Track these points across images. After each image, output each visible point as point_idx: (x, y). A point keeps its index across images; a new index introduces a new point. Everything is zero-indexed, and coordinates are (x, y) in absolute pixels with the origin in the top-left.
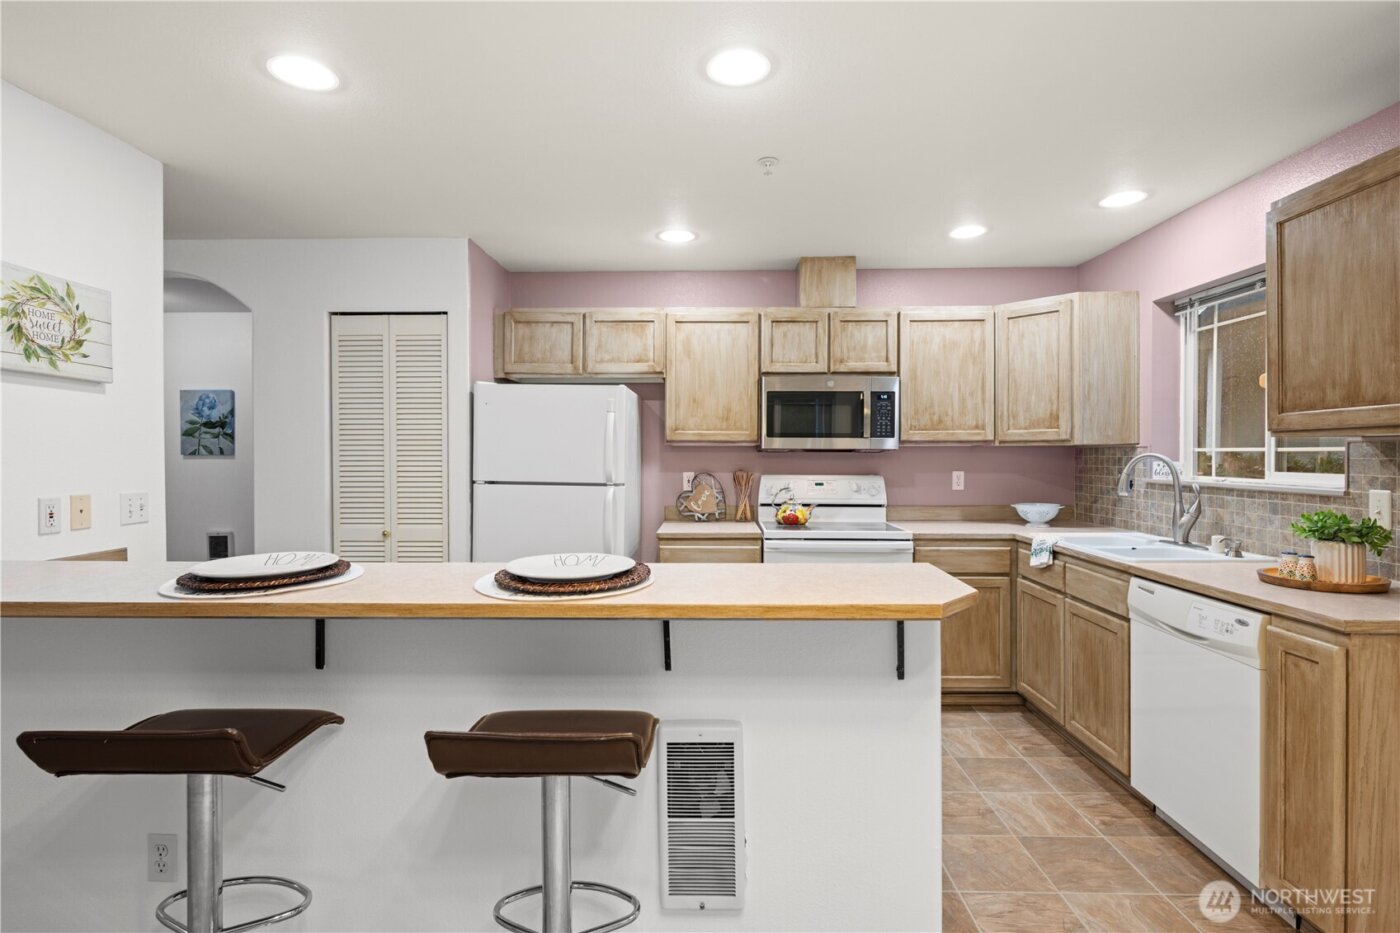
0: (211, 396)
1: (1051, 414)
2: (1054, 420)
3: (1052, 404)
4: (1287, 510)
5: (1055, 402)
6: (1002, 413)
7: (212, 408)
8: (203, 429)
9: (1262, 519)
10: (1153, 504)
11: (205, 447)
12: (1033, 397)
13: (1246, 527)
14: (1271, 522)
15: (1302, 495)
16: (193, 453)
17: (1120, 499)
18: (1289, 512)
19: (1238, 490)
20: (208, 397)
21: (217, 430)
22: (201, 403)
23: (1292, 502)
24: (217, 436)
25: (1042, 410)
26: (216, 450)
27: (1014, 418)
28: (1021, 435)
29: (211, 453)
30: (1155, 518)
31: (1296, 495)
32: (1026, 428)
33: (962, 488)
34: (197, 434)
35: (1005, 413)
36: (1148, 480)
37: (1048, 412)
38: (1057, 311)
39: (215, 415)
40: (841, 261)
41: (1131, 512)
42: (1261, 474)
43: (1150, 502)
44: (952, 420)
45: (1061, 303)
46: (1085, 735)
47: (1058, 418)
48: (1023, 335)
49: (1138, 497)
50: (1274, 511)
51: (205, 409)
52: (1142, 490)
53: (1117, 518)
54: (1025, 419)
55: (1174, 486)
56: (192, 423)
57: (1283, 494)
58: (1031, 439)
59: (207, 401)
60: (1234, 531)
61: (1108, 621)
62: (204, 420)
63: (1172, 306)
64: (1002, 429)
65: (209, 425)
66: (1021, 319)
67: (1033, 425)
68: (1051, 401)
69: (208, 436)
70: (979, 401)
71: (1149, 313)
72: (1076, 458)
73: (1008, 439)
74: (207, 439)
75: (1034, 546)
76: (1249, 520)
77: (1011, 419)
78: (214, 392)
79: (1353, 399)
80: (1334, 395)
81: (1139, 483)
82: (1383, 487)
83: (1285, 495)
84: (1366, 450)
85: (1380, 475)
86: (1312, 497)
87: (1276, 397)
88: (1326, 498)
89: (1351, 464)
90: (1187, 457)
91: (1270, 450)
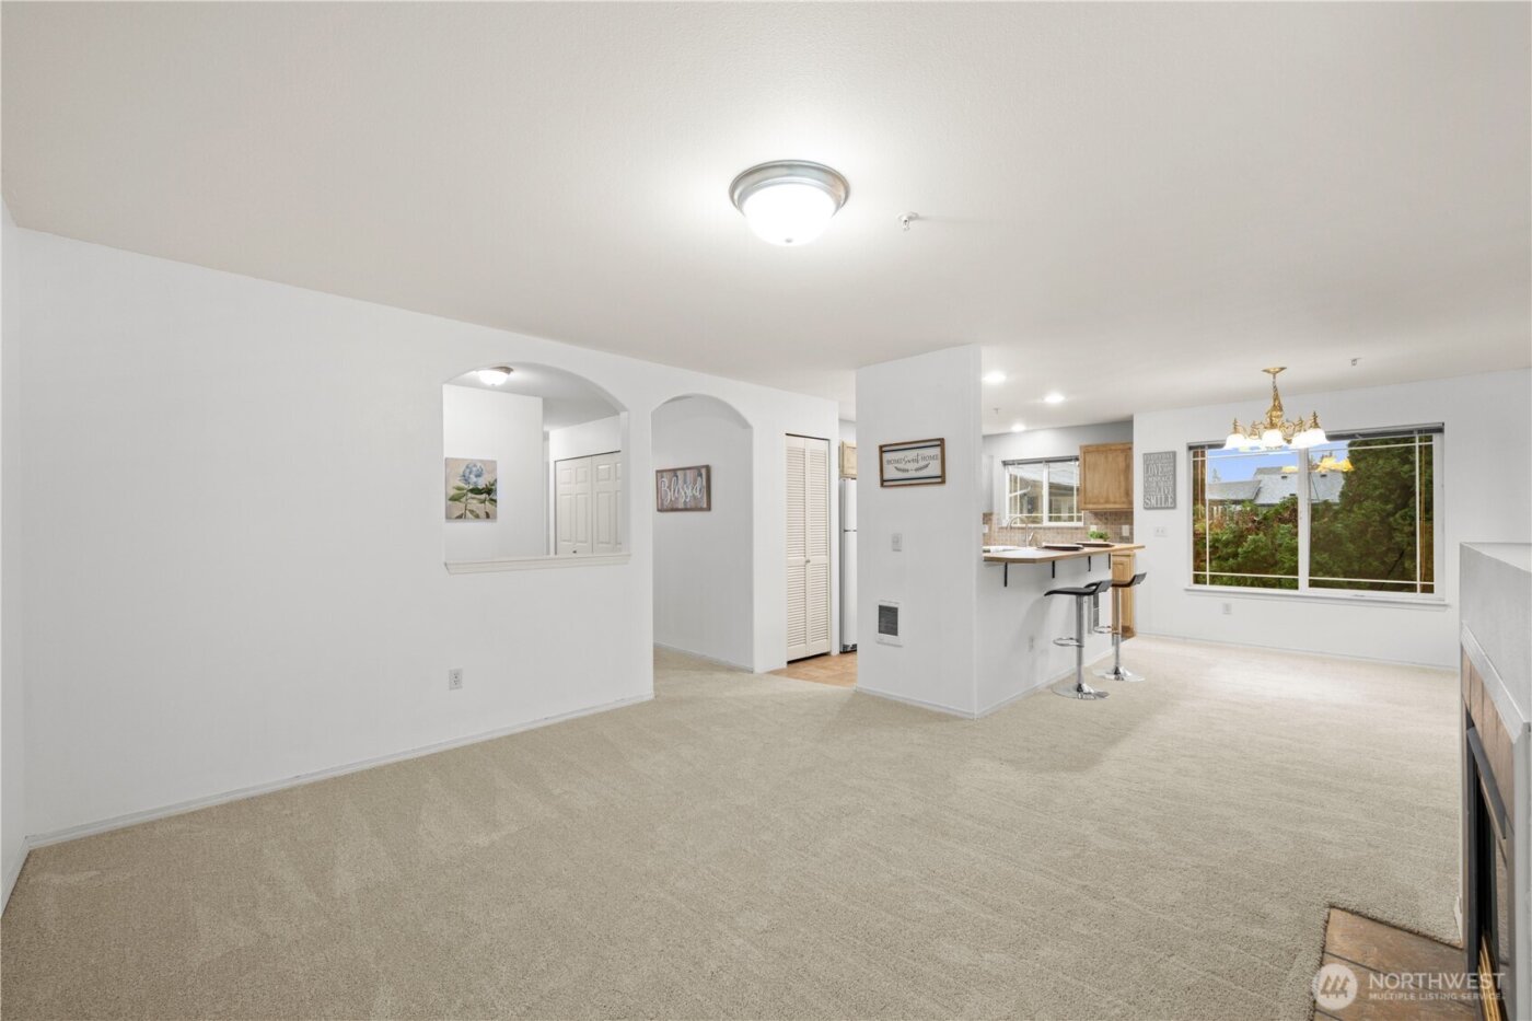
0: (479, 465)
7: (478, 476)
8: (470, 495)
11: (472, 512)
13: (1047, 539)
16: (460, 517)
20: (475, 466)
21: (483, 496)
22: (468, 470)
24: (483, 502)
26: (483, 515)
29: (477, 517)
34: (463, 499)
39: (482, 483)
41: (990, 539)
43: (1001, 534)
51: (472, 476)
56: (459, 489)
59: (474, 469)
62: (471, 487)
63: (1005, 463)
65: (476, 491)
69: (475, 501)
71: (998, 465)
74: (474, 503)
78: (481, 461)
79: (1107, 502)
80: (1102, 501)
81: (995, 527)
82: (1096, 524)
83: (1062, 529)
84: (1089, 515)
85: (1094, 521)
86: (1072, 529)
87: (1083, 500)
88: (1076, 529)
89: (1085, 519)
90: (1007, 518)
91: (1046, 515)
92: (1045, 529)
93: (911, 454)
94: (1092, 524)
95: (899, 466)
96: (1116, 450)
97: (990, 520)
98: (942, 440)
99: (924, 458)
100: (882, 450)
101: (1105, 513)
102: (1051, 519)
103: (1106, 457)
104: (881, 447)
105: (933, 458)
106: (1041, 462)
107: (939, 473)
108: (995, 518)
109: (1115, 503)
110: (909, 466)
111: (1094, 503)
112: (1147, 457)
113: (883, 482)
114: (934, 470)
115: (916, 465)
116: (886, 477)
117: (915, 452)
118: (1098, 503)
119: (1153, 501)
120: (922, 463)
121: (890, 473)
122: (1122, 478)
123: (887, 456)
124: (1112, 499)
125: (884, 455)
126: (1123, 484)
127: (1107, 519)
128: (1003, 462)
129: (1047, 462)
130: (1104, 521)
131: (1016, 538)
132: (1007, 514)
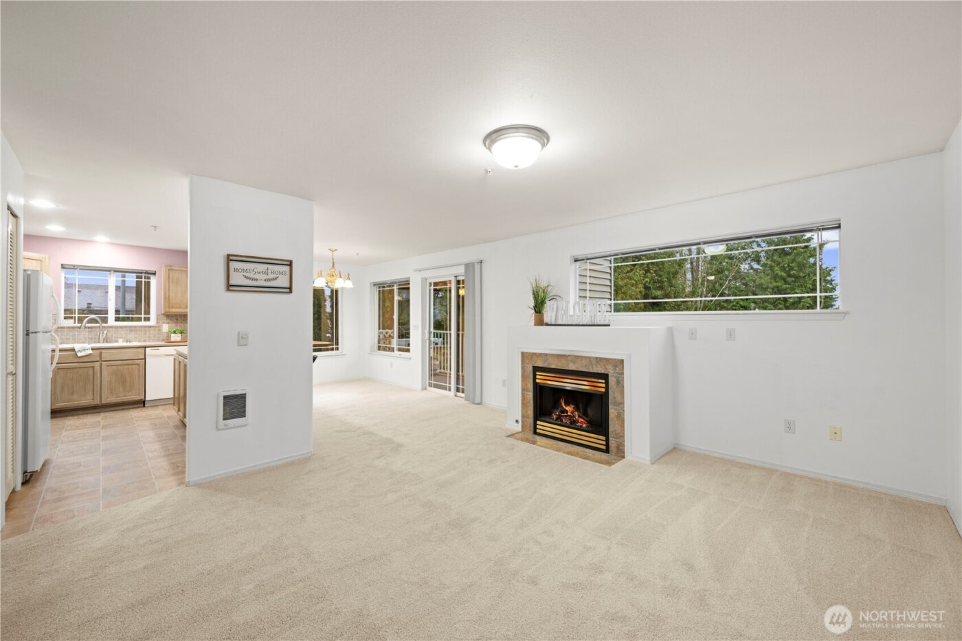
9: (126, 333)
13: (119, 336)
14: (130, 334)
15: (141, 327)
18: (137, 331)
19: (115, 327)
23: (138, 329)
31: (138, 327)
38: (41, 260)
42: (106, 322)
45: (43, 258)
46: (118, 400)
50: (131, 331)
55: (100, 327)
60: (113, 338)
61: (132, 362)
75: (76, 350)
76: (120, 334)
82: (167, 323)
83: (135, 327)
84: (161, 316)
85: (166, 321)
86: (145, 327)
87: (167, 305)
88: (150, 327)
89: (157, 319)
90: (63, 318)
91: (111, 315)
92: (111, 327)
93: (263, 267)
94: (164, 323)
95: (247, 275)
98: (291, 262)
99: (273, 272)
100: (229, 259)
101: (176, 315)
102: (117, 319)
104: (228, 256)
105: (282, 273)
106: (110, 271)
107: (288, 285)
110: (257, 276)
111: (177, 308)
113: (229, 287)
114: (283, 281)
115: (266, 277)
116: (232, 282)
117: (266, 266)
120: (271, 276)
121: (236, 279)
123: (233, 265)
125: (231, 264)
127: (177, 319)
128: (62, 265)
129: (115, 271)
130: (175, 320)
131: (82, 337)
132: (62, 315)
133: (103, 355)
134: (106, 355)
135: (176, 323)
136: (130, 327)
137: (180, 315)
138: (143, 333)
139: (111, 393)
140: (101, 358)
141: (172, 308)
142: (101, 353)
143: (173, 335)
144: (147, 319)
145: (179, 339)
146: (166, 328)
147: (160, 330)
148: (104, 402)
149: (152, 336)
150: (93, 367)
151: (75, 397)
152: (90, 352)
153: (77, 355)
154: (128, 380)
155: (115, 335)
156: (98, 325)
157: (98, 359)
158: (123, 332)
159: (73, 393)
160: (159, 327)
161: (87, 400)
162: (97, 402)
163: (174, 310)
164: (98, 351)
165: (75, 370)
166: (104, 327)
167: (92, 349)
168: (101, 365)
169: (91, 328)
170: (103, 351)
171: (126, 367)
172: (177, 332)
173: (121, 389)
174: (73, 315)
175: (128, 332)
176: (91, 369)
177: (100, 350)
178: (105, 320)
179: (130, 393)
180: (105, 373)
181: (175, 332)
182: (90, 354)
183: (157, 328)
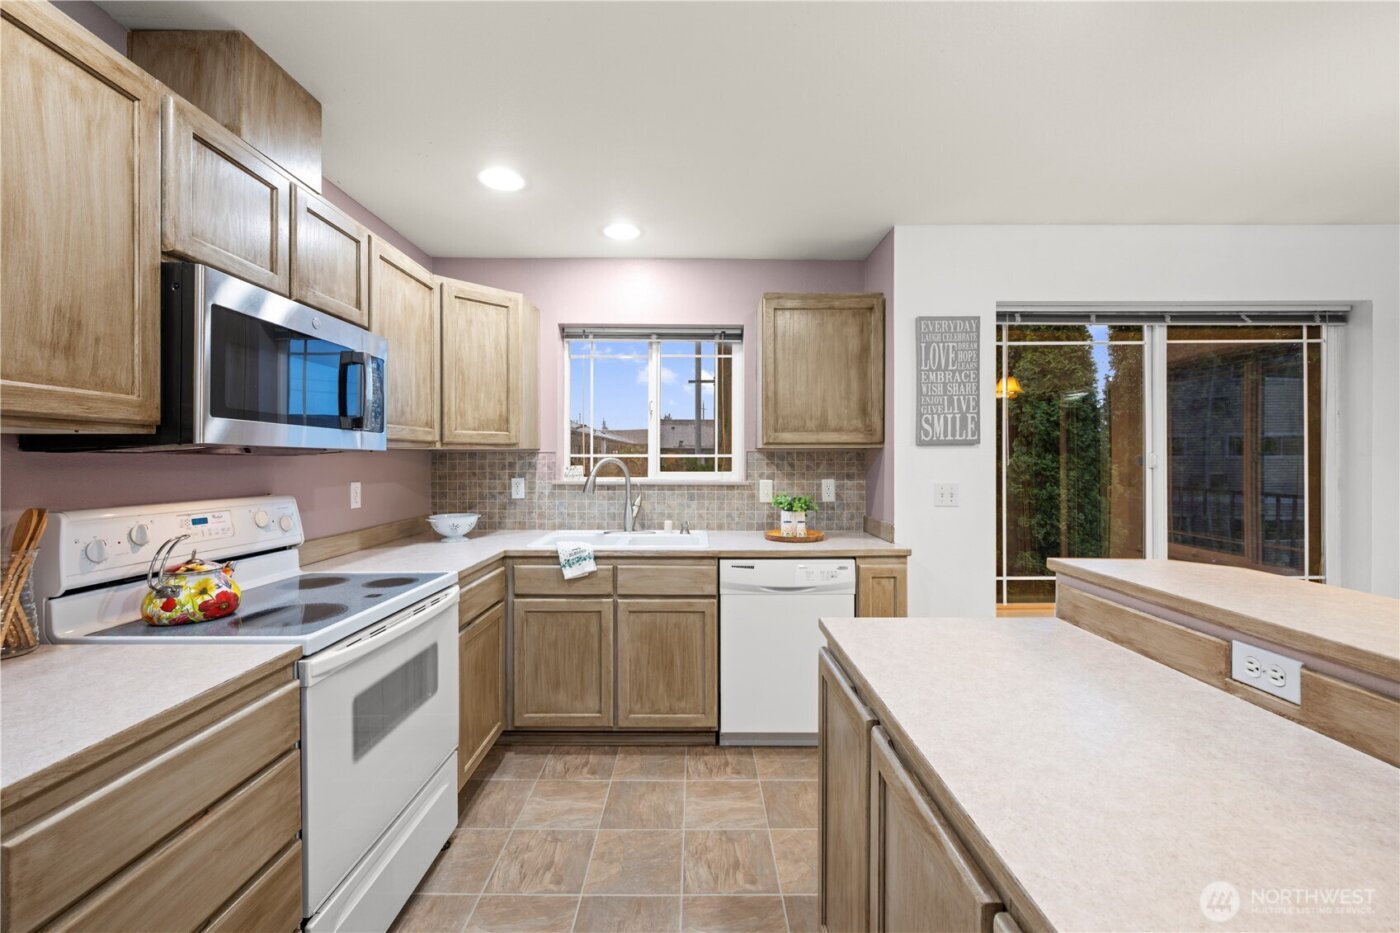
1: (500, 416)
2: (505, 422)
3: (501, 405)
4: (702, 497)
5: (505, 403)
6: (449, 409)
9: (681, 505)
10: (561, 504)
12: (482, 396)
13: (666, 512)
14: (689, 506)
15: (713, 486)
17: (513, 503)
18: (703, 497)
19: (658, 486)
23: (706, 491)
25: (492, 409)
27: (461, 416)
28: (471, 436)
30: (566, 516)
31: (708, 486)
32: (474, 429)
33: (358, 505)
35: (453, 409)
36: (554, 482)
37: (498, 413)
38: (506, 307)
40: (302, 96)
41: (530, 513)
42: (644, 473)
43: (557, 502)
44: (411, 413)
45: (510, 300)
46: (655, 720)
47: (507, 421)
48: (471, 321)
49: (540, 498)
50: (691, 498)
52: (547, 492)
53: (509, 521)
54: (474, 418)
55: (626, 485)
57: (698, 486)
58: (482, 441)
60: (655, 516)
61: (690, 605)
64: (450, 430)
66: (468, 302)
67: (482, 427)
68: (500, 401)
70: (429, 391)
72: (434, 464)
73: (455, 440)
75: (562, 560)
76: (669, 506)
77: (459, 417)
79: (823, 427)
80: (811, 424)
81: (542, 485)
82: (768, 478)
83: (700, 487)
84: (757, 456)
85: (766, 471)
86: (721, 487)
87: (772, 421)
88: (731, 487)
89: (748, 465)
90: (567, 462)
91: (654, 456)
92: (651, 486)
94: (761, 476)
96: (841, 309)
97: (533, 466)
101: (790, 454)
102: (665, 466)
103: (821, 325)
106: (648, 336)
108: (541, 461)
109: (839, 430)
111: (796, 430)
112: (925, 326)
118: (803, 429)
119: (939, 427)
122: (853, 373)
124: (832, 422)
126: (855, 386)
128: (562, 328)
129: (660, 336)
130: (787, 469)
131: (595, 511)
132: (567, 454)
133: (620, 578)
134: (628, 581)
135: (790, 476)
136: (690, 487)
137: (800, 453)
138: (716, 504)
139: (640, 697)
140: (615, 587)
141: (784, 430)
142: (615, 569)
143: (785, 515)
144: (726, 466)
145: (801, 530)
146: (766, 490)
147: (753, 497)
148: (623, 724)
149: (735, 514)
150: (600, 612)
151: (562, 697)
152: (590, 566)
153: (563, 576)
154: (678, 661)
155: (658, 509)
156: (621, 480)
157: (609, 589)
158: (674, 501)
159: (557, 686)
160: (749, 487)
161: (585, 713)
162: (607, 722)
163: (787, 437)
164: (607, 566)
165: (559, 615)
166: (634, 486)
167: (596, 558)
168: (616, 606)
169: (609, 487)
170: (622, 566)
171: (673, 618)
172: (796, 505)
173: (662, 688)
174: (583, 456)
175: (685, 501)
176: (594, 619)
177: (613, 561)
178: (641, 468)
179: (683, 704)
180: (624, 633)
181: (790, 509)
182: (591, 575)
183: (747, 489)
